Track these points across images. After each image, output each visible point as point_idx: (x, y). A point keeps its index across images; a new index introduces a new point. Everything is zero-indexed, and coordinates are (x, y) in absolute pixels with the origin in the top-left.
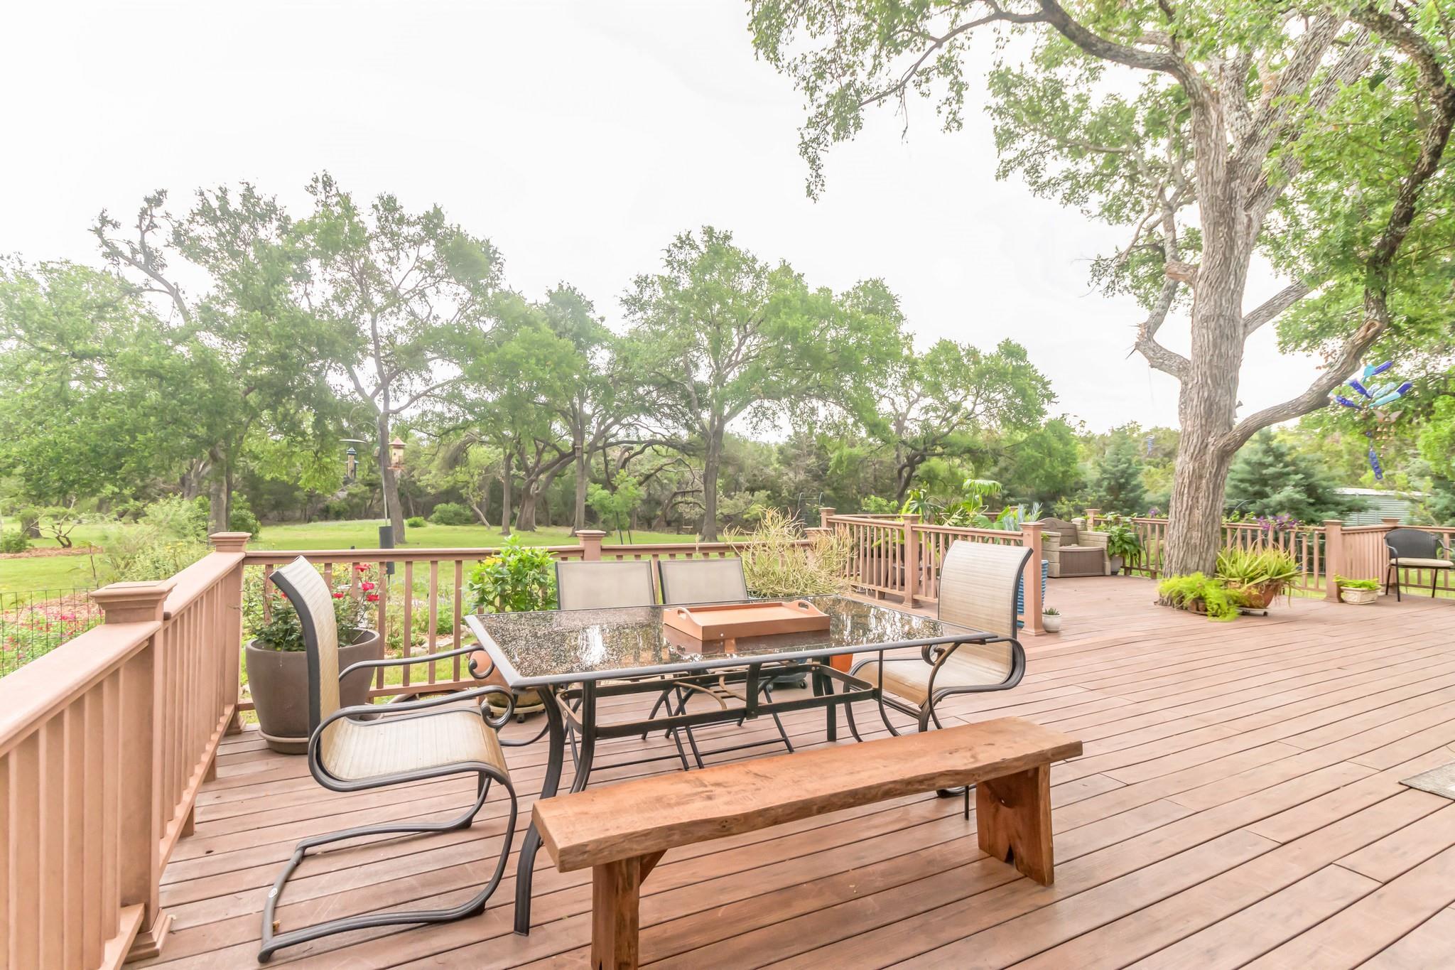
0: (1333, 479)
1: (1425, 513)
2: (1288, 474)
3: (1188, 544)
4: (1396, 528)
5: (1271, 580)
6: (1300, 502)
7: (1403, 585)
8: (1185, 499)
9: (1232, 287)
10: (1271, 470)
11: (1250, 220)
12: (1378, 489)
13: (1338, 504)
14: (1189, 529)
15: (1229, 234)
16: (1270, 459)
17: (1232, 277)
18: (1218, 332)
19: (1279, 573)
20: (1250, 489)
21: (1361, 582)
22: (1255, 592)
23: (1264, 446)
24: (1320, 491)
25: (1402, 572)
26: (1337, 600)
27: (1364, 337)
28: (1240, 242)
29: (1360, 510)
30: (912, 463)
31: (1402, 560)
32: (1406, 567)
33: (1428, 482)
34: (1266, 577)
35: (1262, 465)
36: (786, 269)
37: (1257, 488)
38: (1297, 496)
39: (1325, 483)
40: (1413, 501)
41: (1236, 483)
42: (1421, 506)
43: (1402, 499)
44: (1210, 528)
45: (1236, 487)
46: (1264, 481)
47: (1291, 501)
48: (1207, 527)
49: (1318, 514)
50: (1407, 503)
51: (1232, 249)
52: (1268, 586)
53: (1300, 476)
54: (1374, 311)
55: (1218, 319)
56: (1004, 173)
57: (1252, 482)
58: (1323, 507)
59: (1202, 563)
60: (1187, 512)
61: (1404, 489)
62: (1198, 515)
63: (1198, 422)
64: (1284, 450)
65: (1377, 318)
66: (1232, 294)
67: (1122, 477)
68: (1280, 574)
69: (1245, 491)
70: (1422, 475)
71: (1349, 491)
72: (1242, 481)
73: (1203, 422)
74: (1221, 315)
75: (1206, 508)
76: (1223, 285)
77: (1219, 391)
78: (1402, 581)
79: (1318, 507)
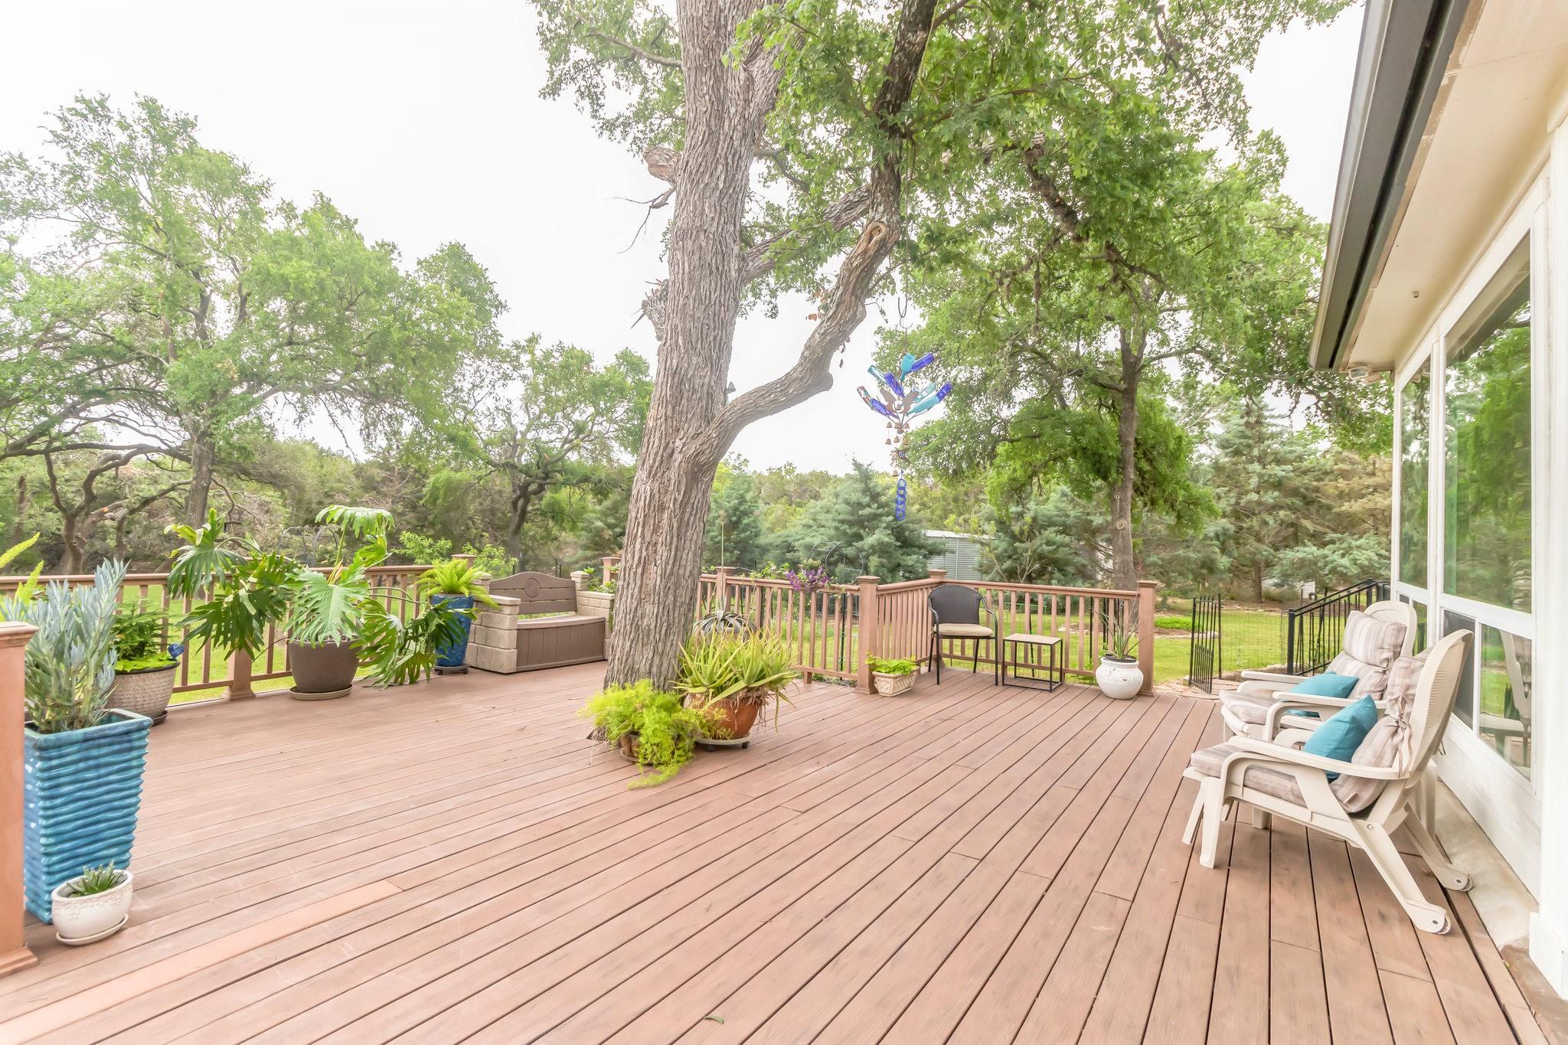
0: (920, 521)
1: (990, 555)
2: (881, 515)
3: (638, 627)
4: (941, 583)
5: (749, 689)
6: (889, 545)
7: (946, 656)
8: (638, 546)
9: (721, 186)
10: (867, 511)
11: (750, 79)
12: (957, 532)
13: (921, 547)
14: (640, 601)
15: (715, 88)
16: (867, 499)
17: (720, 167)
18: (696, 257)
19: (761, 676)
20: (848, 531)
21: (894, 663)
22: (720, 715)
23: (862, 486)
24: (907, 533)
25: (946, 643)
26: (867, 690)
27: (865, 252)
28: (733, 110)
29: (939, 553)
30: (524, 494)
31: (944, 628)
32: (951, 637)
33: (991, 527)
34: (741, 684)
35: (860, 505)
36: (325, 208)
37: (855, 530)
38: (886, 539)
39: (911, 526)
40: (982, 544)
41: (836, 524)
42: (987, 549)
43: (974, 542)
44: (671, 598)
45: (837, 529)
46: (861, 522)
47: (881, 543)
48: (666, 595)
49: (904, 557)
50: (978, 546)
51: (721, 119)
52: (745, 699)
53: (891, 518)
54: (881, 209)
55: (697, 236)
56: (553, 90)
57: (851, 524)
58: (909, 550)
59: (657, 660)
60: (640, 570)
61: (976, 533)
62: (655, 574)
63: (662, 411)
64: (879, 490)
65: (884, 220)
66: (721, 199)
67: (734, 515)
68: (764, 677)
69: (845, 533)
70: (988, 520)
71: (932, 533)
72: (842, 522)
73: (669, 413)
74: (700, 229)
75: (667, 563)
76: (706, 179)
77: (695, 360)
78: (946, 651)
79: (905, 550)
